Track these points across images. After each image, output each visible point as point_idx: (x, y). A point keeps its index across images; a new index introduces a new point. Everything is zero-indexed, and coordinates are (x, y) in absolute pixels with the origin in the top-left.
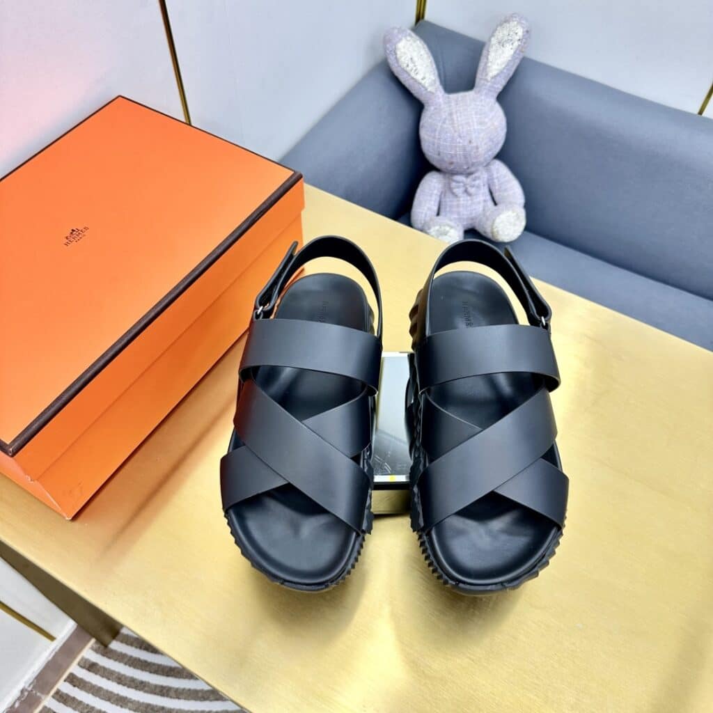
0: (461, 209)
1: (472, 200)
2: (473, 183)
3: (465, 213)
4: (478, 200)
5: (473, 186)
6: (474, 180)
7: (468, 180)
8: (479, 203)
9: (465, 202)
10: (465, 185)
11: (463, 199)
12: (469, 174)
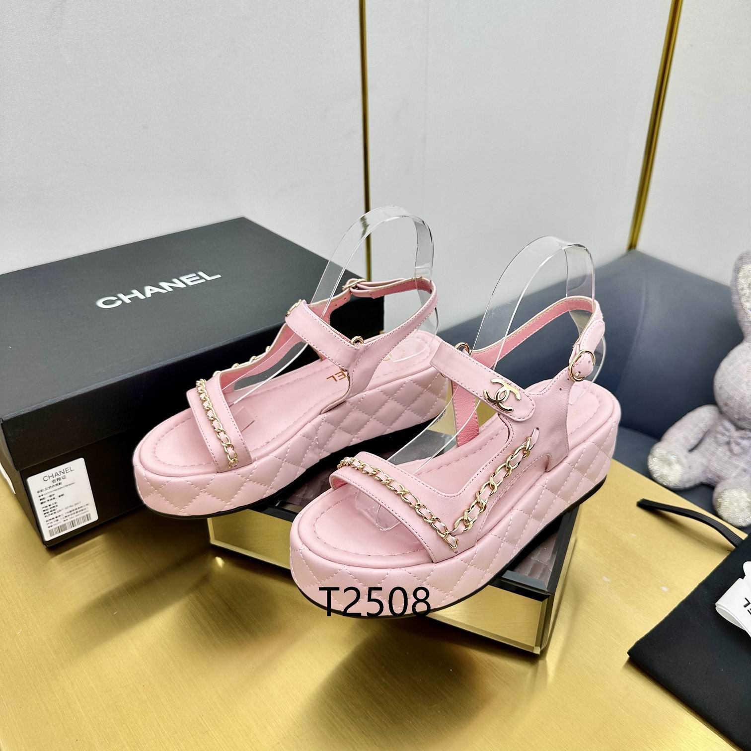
0: (714, 458)
1: (730, 458)
2: (740, 441)
3: (716, 466)
4: (737, 463)
5: (738, 444)
6: (743, 438)
7: (736, 434)
8: (737, 467)
9: (721, 455)
10: (730, 437)
11: (722, 451)
12: (739, 428)
